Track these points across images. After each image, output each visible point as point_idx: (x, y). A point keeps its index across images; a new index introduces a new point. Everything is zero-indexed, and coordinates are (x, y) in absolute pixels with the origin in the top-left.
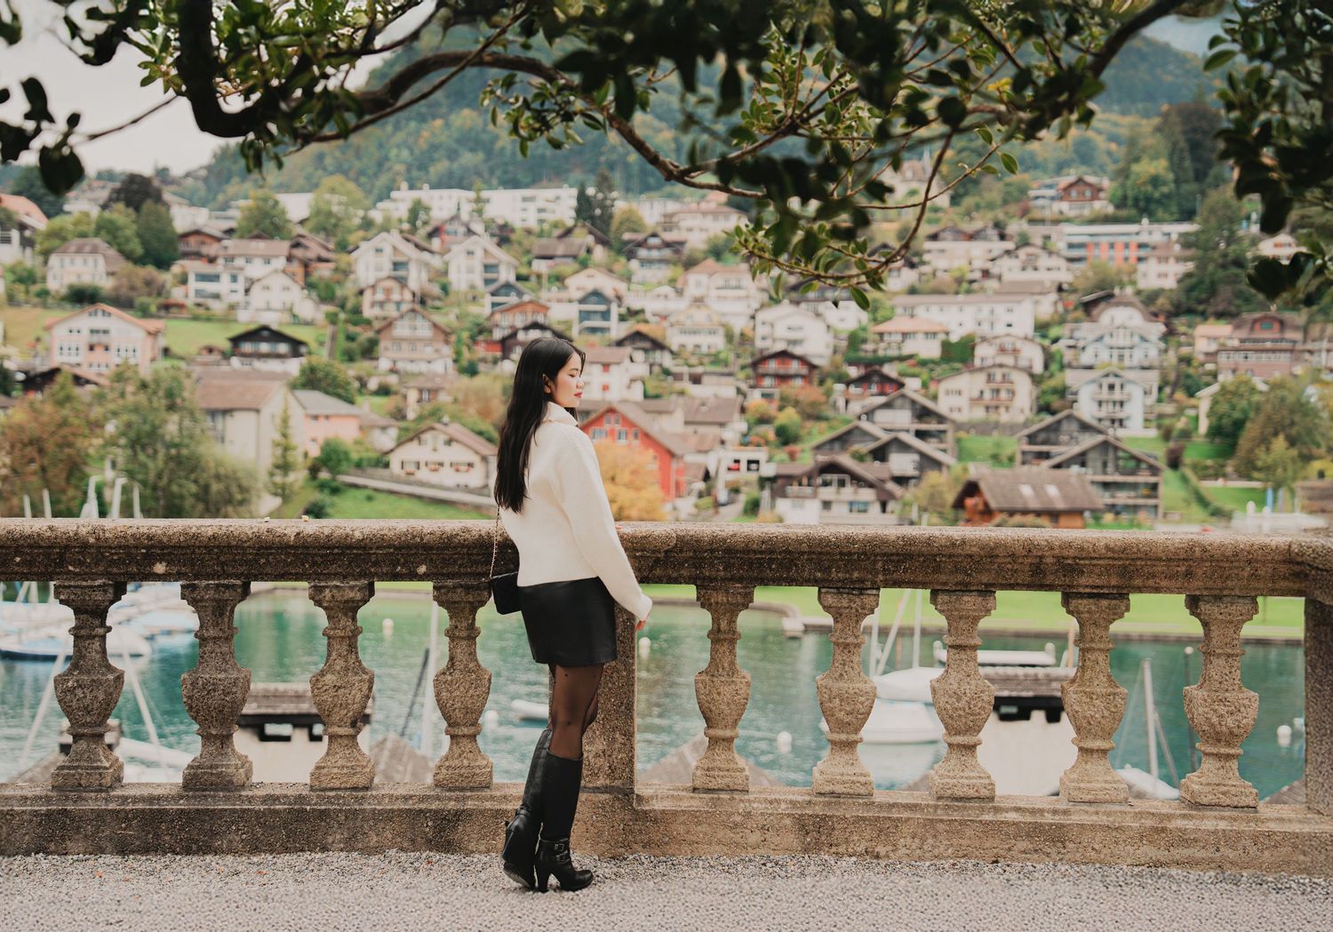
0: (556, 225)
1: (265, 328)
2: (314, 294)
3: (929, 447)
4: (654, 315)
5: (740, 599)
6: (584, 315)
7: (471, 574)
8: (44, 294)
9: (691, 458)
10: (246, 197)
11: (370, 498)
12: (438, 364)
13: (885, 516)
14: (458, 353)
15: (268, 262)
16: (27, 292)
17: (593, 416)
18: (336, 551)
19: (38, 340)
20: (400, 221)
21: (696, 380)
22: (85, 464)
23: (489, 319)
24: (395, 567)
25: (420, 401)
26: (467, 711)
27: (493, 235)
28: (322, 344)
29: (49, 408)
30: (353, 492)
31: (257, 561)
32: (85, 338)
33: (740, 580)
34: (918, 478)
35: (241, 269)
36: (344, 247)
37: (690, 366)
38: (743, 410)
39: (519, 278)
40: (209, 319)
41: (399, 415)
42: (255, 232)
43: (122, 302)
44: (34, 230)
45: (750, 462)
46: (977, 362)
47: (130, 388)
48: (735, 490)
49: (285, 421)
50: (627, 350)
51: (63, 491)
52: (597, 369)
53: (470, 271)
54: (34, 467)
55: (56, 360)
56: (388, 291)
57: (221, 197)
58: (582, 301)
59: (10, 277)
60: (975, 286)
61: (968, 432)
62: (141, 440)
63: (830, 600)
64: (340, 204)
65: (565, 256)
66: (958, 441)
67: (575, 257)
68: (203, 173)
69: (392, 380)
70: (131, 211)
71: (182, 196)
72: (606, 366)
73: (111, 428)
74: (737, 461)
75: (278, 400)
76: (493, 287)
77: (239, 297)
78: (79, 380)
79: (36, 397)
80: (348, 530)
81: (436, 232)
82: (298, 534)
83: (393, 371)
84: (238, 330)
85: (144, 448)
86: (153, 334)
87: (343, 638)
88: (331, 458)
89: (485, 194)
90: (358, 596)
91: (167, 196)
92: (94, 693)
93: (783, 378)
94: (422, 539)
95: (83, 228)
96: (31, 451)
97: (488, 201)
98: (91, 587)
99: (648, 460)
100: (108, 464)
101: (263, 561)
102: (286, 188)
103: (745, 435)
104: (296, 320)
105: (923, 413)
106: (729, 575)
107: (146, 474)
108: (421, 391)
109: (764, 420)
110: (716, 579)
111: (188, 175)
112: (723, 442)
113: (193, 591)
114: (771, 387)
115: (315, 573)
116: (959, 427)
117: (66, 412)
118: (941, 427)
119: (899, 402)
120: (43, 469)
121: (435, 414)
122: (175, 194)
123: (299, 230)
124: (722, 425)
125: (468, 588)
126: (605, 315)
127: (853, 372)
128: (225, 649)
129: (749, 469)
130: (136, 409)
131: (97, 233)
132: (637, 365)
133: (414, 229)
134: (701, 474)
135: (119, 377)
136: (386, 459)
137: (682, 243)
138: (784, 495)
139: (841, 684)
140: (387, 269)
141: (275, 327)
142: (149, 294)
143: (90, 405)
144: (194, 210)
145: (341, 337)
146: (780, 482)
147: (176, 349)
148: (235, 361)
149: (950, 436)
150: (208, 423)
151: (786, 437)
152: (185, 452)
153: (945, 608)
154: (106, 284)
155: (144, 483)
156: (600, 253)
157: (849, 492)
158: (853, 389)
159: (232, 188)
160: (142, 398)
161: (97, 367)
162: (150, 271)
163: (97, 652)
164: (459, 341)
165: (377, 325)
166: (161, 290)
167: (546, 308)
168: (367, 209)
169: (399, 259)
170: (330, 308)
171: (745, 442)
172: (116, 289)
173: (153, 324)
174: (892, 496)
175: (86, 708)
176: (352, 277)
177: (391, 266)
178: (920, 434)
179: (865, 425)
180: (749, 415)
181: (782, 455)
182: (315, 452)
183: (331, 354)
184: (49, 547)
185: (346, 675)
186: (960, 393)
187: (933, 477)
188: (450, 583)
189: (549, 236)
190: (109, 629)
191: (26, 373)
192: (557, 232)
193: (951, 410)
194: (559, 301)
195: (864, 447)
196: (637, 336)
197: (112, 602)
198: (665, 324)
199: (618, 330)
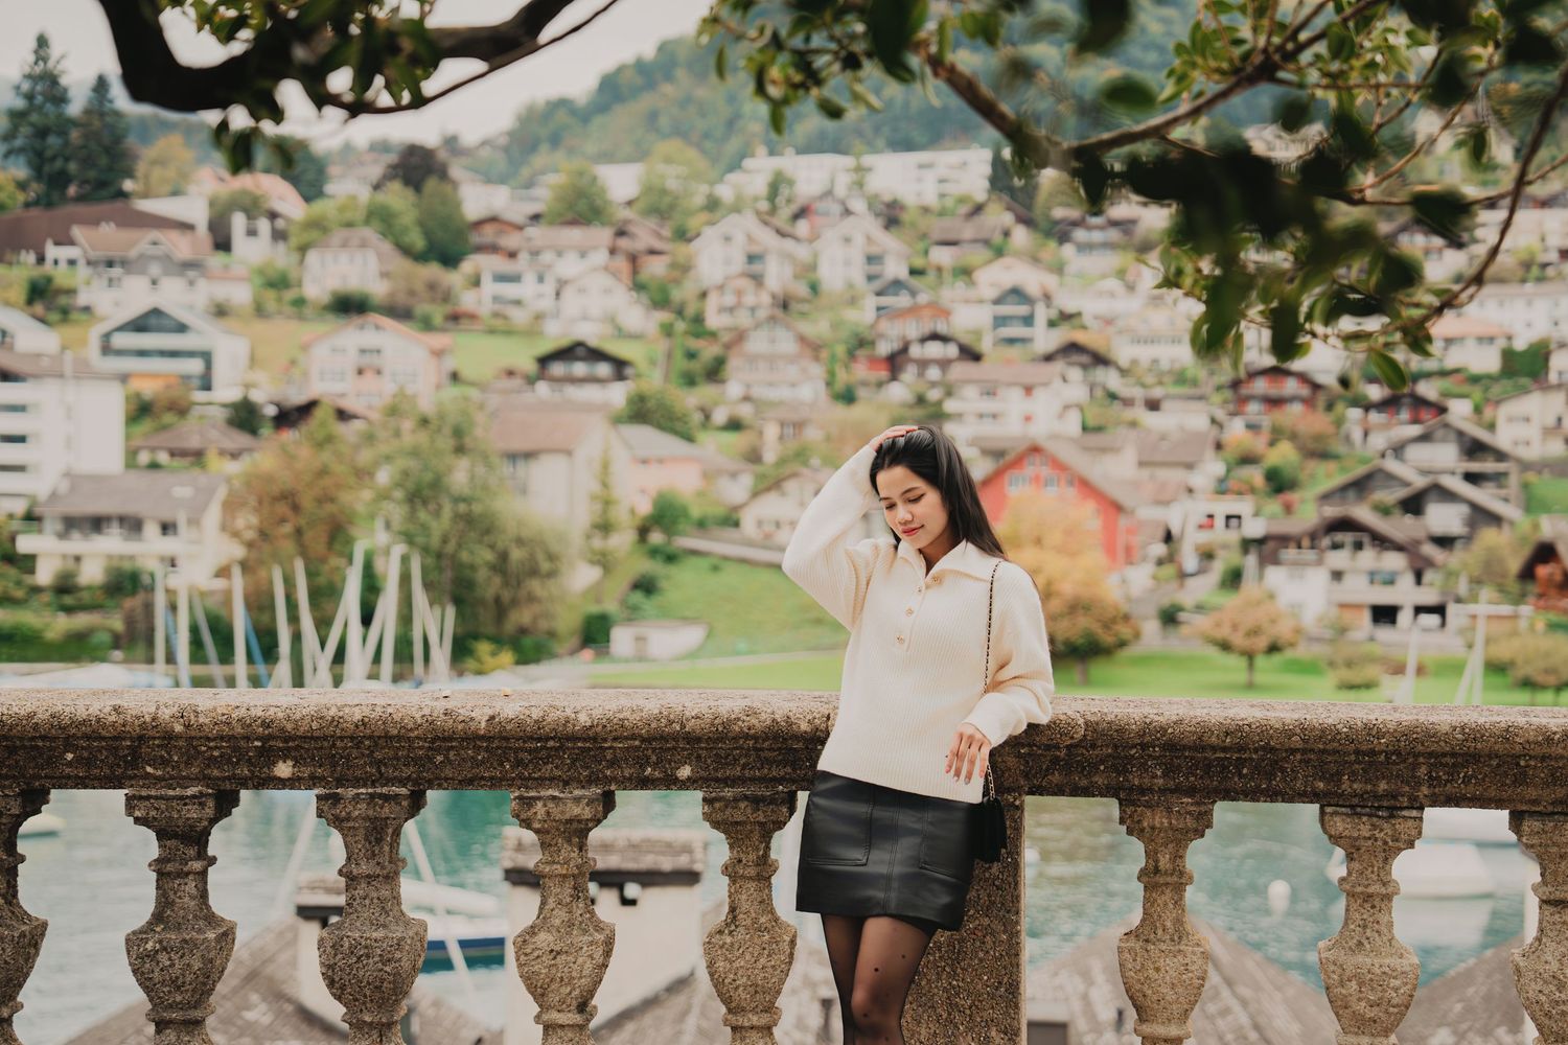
0: (961, 200)
1: (580, 344)
2: (644, 298)
3: (1483, 496)
4: (1096, 318)
5: (1190, 822)
6: (1000, 321)
7: (762, 780)
8: (300, 302)
9: (1148, 513)
10: (556, 171)
11: (715, 568)
12: (806, 388)
13: (1422, 589)
14: (831, 374)
15: (583, 255)
16: (279, 300)
17: (1009, 458)
18: (551, 744)
19: (293, 362)
20: (756, 199)
21: (1153, 405)
22: (351, 523)
23: (872, 326)
24: (643, 767)
25: (781, 438)
26: (756, 989)
27: (877, 215)
28: (653, 362)
29: (305, 453)
30: (694, 561)
31: (430, 759)
32: (352, 359)
33: (1191, 791)
34: (1468, 539)
35: (549, 267)
36: (683, 235)
37: (1143, 385)
38: (1219, 446)
39: (914, 272)
40: (509, 332)
41: (754, 457)
42: (570, 216)
43: (400, 312)
44: (288, 220)
45: (1228, 518)
46: (1553, 377)
47: (407, 425)
48: (1208, 556)
49: (606, 466)
50: (1058, 366)
51: (323, 560)
52: (1016, 394)
53: (847, 263)
54: (287, 528)
55: (315, 389)
56: (739, 293)
57: (525, 172)
58: (998, 301)
59: (258, 281)
60: (1550, 272)
61: (1540, 472)
62: (421, 494)
63: (1340, 825)
64: (678, 177)
65: (975, 241)
66: (1526, 486)
67: (986, 242)
68: (503, 141)
69: (745, 412)
70: (409, 193)
71: (476, 171)
72: (1028, 390)
73: (383, 477)
74: (1211, 516)
75: (598, 439)
76: (877, 285)
77: (547, 303)
78: (343, 415)
79: (289, 436)
80: (569, 712)
81: (802, 213)
82: (492, 718)
83: (747, 399)
84: (546, 346)
85: (425, 503)
86: (438, 354)
87: (564, 876)
88: (665, 517)
89: (868, 160)
90: (587, 813)
91: (456, 171)
92: (186, 960)
93: (1275, 402)
94: (683, 726)
95: (349, 216)
96: (282, 509)
97: (869, 170)
98: (181, 798)
99: (1088, 515)
100: (379, 524)
101: (440, 758)
102: (608, 157)
103: (1221, 481)
104: (622, 334)
105: (1474, 449)
106: (1171, 785)
107: (429, 536)
108: (782, 424)
109: (1248, 460)
110: (1150, 790)
111: (484, 143)
112: (1190, 491)
113: (334, 805)
114: (1259, 414)
115: (521, 777)
116: (1525, 466)
117: (326, 456)
118: (1501, 467)
119: (1440, 433)
120: (299, 532)
121: (801, 455)
122: (466, 168)
123: (625, 214)
124: (1190, 466)
125: (756, 801)
126: (1028, 320)
127: (1375, 392)
128: (385, 893)
129: (1227, 526)
130: (415, 453)
131: (367, 221)
132: (1073, 384)
133: (773, 210)
134: (1161, 534)
135: (393, 411)
136: (735, 516)
137: (1133, 222)
138: (1276, 562)
139: (1360, 959)
140: (738, 263)
141: (593, 342)
142: (433, 300)
143: (357, 448)
144: (490, 189)
145: (679, 355)
146: (1271, 545)
147: (467, 372)
148: (542, 388)
149: (1514, 480)
150: (506, 469)
151: (1279, 483)
152: (477, 508)
153: (1536, 841)
154: (378, 289)
155: (425, 550)
156: (1021, 236)
157: (1368, 557)
158: (1375, 417)
159: (540, 159)
160: (423, 438)
161: (365, 397)
162: (433, 270)
163: (192, 898)
164: (833, 357)
165: (726, 338)
166: (447, 297)
167: (945, 313)
168: (712, 183)
169: (755, 249)
170: (663, 316)
171: (1222, 488)
172: (392, 294)
173: (438, 340)
174: (1429, 563)
175: (174, 981)
176: (692, 273)
177: (745, 259)
178: (1472, 478)
179: (1392, 465)
180: (1230, 453)
181: (1274, 506)
182: (645, 508)
183: (667, 378)
184: (115, 738)
185: (569, 934)
186: (1527, 420)
187: (1489, 536)
188: (728, 793)
189: (953, 214)
190: (213, 861)
191: (278, 405)
192: (964, 209)
193: (1516, 443)
194: (967, 301)
195: (1390, 496)
196: (1072, 349)
197: (214, 821)
198: (1111, 330)
199: (1046, 339)
